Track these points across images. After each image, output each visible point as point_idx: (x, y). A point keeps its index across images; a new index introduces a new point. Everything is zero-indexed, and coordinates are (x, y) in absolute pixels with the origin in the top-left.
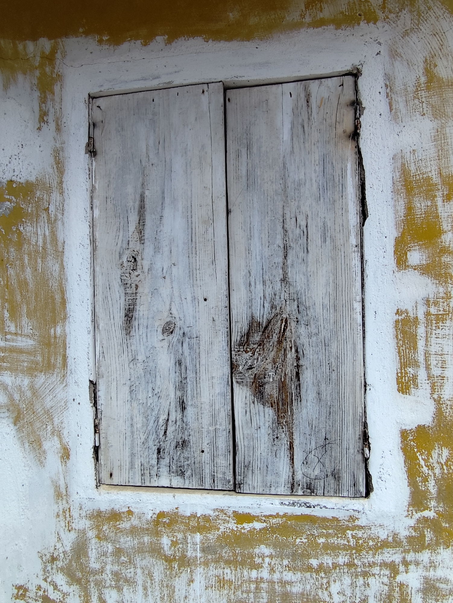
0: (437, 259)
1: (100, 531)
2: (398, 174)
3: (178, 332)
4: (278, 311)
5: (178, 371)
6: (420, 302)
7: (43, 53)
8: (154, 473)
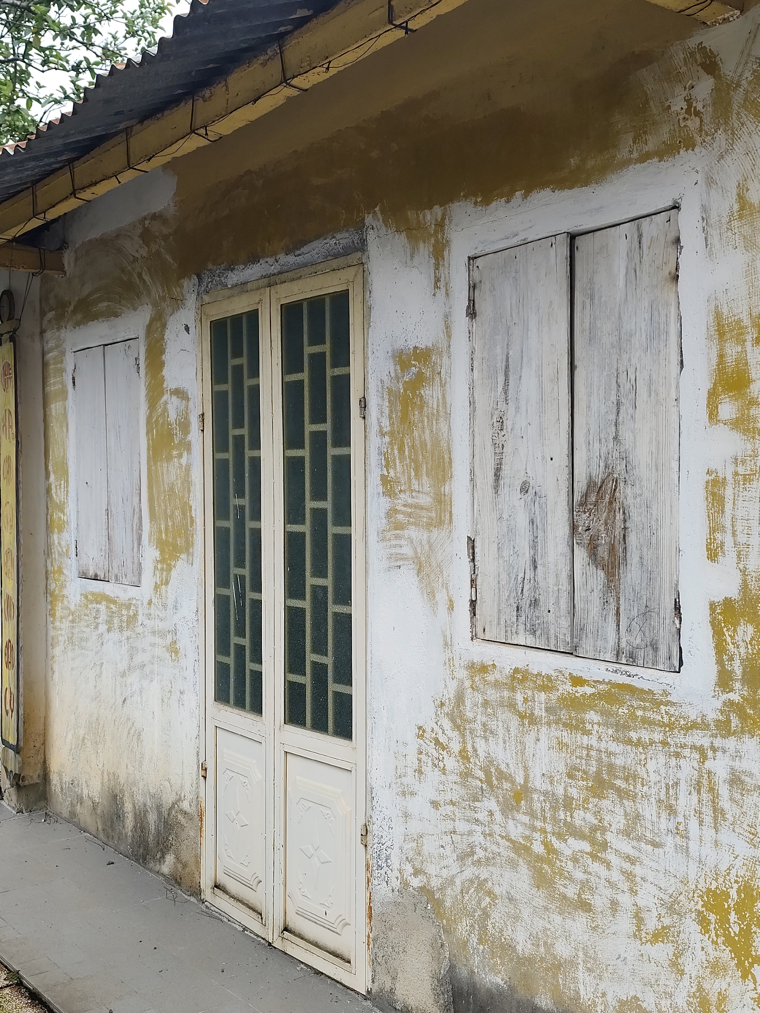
0: (746, 411)
1: (473, 681)
2: (711, 318)
3: (531, 492)
4: (610, 470)
5: (531, 530)
6: (730, 461)
7: (436, 220)
8: (514, 630)
